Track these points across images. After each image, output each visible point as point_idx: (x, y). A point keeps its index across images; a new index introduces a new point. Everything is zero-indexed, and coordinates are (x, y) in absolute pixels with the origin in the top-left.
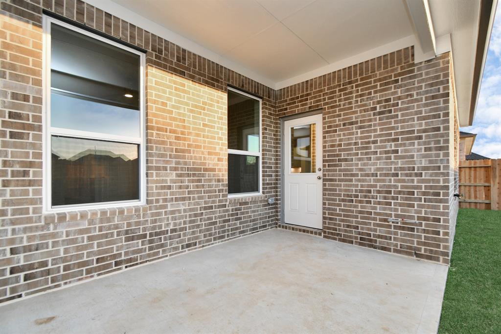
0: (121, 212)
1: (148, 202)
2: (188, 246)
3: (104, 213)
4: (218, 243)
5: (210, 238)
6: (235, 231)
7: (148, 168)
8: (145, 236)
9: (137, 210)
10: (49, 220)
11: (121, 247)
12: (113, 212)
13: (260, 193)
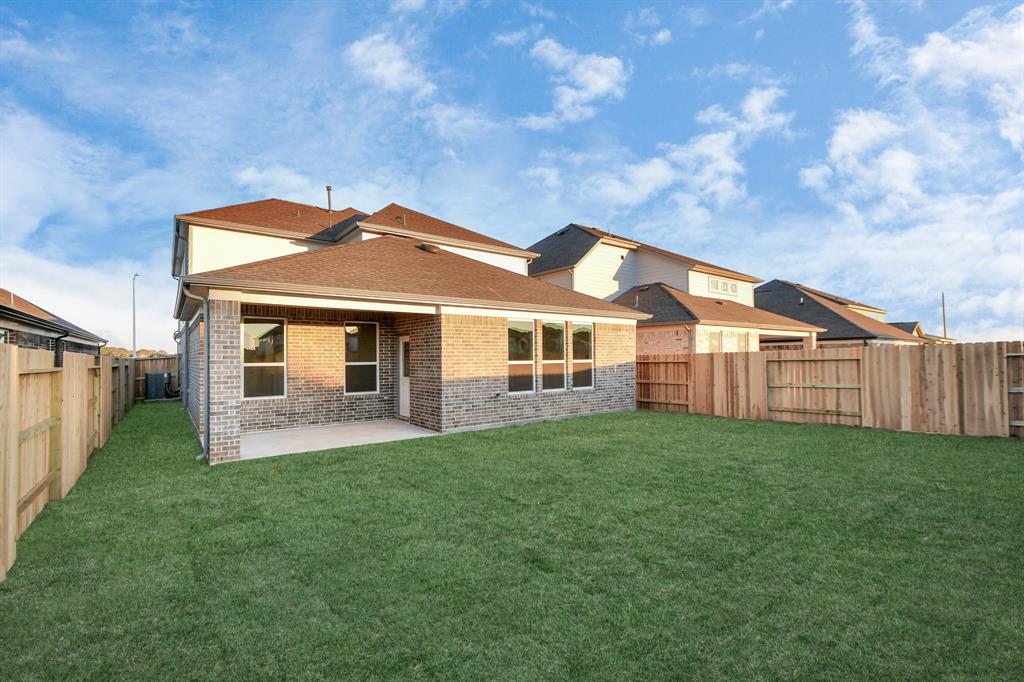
0: (273, 401)
1: (289, 396)
2: (313, 423)
3: (265, 401)
4: (335, 424)
5: (328, 420)
6: (350, 418)
7: (288, 379)
8: (285, 414)
9: (282, 400)
10: (243, 403)
11: (273, 419)
12: (269, 401)
13: (378, 392)
